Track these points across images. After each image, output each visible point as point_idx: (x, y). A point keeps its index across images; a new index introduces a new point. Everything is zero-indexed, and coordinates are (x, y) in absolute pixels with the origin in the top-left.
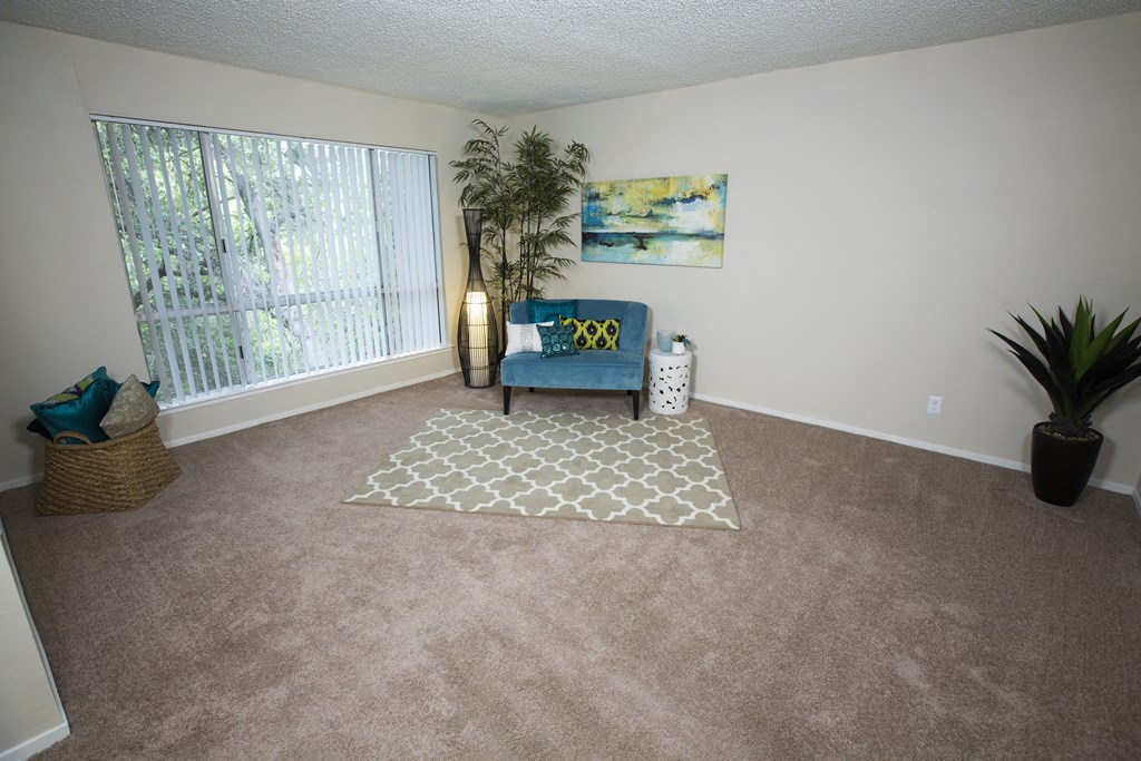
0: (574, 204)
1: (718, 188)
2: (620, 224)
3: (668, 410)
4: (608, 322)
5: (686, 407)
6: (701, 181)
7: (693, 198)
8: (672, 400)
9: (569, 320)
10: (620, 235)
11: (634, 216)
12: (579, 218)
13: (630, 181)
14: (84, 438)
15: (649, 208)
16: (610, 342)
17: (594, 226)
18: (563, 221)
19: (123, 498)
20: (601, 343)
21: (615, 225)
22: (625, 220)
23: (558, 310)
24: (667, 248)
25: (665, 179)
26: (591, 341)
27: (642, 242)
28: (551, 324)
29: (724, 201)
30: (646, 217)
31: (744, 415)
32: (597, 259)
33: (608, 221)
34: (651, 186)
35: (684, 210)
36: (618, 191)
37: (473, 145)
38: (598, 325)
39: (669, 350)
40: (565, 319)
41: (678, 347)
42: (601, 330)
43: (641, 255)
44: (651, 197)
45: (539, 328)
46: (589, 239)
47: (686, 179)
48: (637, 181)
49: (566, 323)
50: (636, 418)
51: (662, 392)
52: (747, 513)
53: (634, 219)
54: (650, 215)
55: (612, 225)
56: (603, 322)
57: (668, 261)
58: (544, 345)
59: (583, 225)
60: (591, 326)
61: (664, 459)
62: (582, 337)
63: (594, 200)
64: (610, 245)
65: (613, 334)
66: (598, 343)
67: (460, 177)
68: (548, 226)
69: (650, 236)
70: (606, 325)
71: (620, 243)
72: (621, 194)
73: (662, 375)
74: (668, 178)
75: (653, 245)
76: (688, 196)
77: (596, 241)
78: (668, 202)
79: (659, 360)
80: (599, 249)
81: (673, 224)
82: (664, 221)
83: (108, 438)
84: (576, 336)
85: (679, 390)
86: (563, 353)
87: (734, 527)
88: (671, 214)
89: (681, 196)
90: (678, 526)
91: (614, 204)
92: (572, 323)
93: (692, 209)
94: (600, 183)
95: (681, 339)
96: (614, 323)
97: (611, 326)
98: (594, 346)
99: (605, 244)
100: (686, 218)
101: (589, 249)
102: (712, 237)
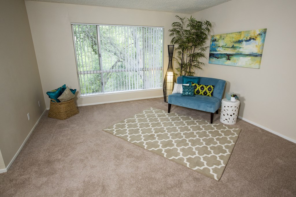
0: (208, 43)
1: (261, 35)
2: (222, 50)
3: (226, 122)
4: (209, 86)
5: (234, 123)
6: (254, 32)
7: (250, 39)
8: (228, 119)
9: (195, 84)
10: (221, 54)
11: (227, 47)
12: (209, 48)
13: (227, 34)
14: (55, 101)
15: (233, 44)
16: (209, 93)
17: (214, 51)
18: (203, 49)
19: (61, 117)
20: (205, 93)
21: (221, 51)
22: (224, 49)
23: (192, 80)
24: (238, 60)
25: (240, 32)
26: (202, 92)
27: (229, 57)
28: (188, 85)
29: (264, 40)
30: (231, 48)
31: (260, 131)
32: (214, 63)
33: (218, 49)
34: (234, 35)
35: (246, 45)
36: (222, 38)
37: (174, 24)
38: (205, 87)
39: (230, 100)
40: (193, 83)
41: (233, 99)
42: (206, 89)
43: (228, 62)
44: (234, 40)
45: (183, 86)
46: (211, 55)
47: (248, 32)
48: (229, 34)
49: (193, 85)
50: (212, 123)
51: (224, 115)
52: (227, 175)
53: (227, 49)
54: (233, 47)
55: (219, 51)
56: (207, 86)
57: (237, 65)
58: (183, 92)
59: (210, 51)
60: (203, 87)
61: (209, 142)
62: (198, 91)
63: (214, 42)
64: (218, 58)
65: (210, 91)
66: (204, 93)
67: (171, 35)
68: (198, 51)
69: (232, 55)
70: (208, 87)
71: (221, 58)
72: (223, 39)
73: (225, 108)
74: (241, 32)
75: (233, 58)
76: (248, 39)
77: (213, 57)
78: (240, 42)
79: (225, 103)
80: (214, 60)
81: (241, 50)
82: (238, 49)
83: (60, 102)
84: (196, 90)
85: (231, 115)
86: (188, 95)
87: (216, 178)
88: (241, 46)
89: (245, 39)
90: (193, 170)
91: (221, 43)
92: (196, 86)
93: (249, 44)
94: (217, 35)
95: (234, 96)
96: (212, 87)
97: (210, 88)
98: (203, 94)
99: (217, 58)
100: (247, 48)
101: (211, 59)
102: (256, 55)
